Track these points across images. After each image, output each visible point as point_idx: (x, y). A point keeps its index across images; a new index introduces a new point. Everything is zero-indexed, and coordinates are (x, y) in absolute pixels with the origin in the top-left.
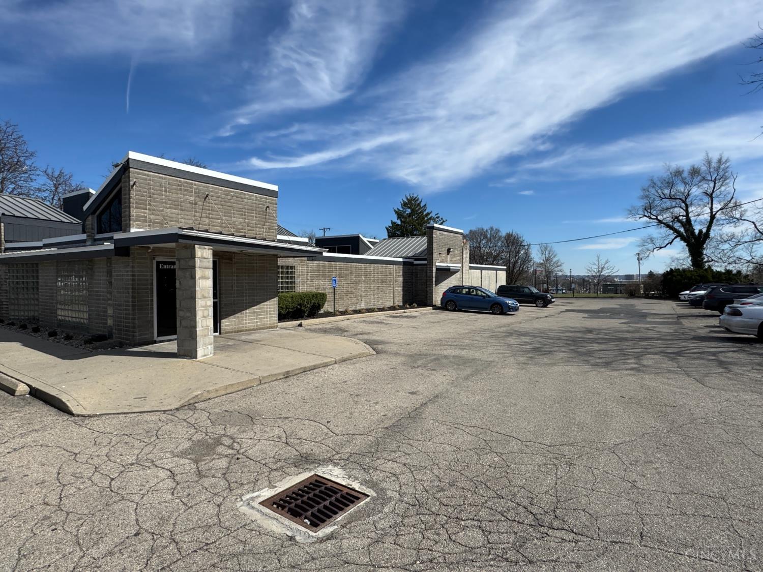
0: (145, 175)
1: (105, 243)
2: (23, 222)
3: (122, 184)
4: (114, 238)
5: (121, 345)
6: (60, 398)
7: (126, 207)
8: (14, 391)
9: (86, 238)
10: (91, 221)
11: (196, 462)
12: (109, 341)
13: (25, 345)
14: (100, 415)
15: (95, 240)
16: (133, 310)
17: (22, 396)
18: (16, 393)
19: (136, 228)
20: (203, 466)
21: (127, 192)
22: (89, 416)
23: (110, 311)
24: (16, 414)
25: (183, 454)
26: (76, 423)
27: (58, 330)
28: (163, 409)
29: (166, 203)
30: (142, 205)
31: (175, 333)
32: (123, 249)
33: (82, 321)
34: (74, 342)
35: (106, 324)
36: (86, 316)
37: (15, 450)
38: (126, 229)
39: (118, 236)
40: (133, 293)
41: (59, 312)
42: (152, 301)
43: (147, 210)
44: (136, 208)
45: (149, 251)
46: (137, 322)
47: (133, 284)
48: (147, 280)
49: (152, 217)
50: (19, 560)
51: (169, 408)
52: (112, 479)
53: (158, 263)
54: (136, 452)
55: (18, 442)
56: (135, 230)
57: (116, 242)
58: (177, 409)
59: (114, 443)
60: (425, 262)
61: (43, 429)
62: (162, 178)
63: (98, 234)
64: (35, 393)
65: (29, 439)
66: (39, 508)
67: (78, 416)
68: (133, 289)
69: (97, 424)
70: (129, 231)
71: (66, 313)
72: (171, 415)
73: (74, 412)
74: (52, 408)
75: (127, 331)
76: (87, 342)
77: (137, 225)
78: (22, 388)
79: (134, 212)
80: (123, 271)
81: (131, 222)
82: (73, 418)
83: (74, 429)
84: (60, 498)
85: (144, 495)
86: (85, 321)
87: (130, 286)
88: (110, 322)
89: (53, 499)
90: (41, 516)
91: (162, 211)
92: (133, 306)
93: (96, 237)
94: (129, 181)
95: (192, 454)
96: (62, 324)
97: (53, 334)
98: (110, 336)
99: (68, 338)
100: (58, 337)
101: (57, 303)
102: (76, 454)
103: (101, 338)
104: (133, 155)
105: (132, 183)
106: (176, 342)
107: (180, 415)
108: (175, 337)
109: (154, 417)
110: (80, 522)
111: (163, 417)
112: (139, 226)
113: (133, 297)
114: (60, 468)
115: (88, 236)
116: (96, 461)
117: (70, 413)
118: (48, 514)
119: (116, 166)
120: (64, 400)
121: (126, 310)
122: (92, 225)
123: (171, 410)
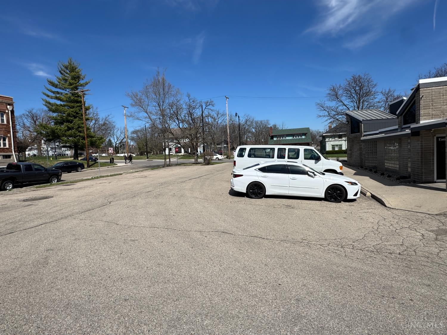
0: (429, 90)
1: (406, 130)
2: (371, 122)
3: (416, 98)
4: (411, 127)
5: (415, 182)
6: (382, 199)
7: (418, 110)
8: (366, 195)
9: (397, 128)
10: (401, 118)
11: (437, 235)
12: (409, 179)
13: (371, 178)
14: (398, 209)
15: (403, 128)
16: (421, 164)
17: (368, 197)
18: (367, 196)
19: (424, 120)
20: (439, 237)
21: (418, 102)
22: (393, 209)
23: (409, 165)
24: (366, 202)
25: (432, 231)
26: (387, 210)
27: (385, 173)
28: (429, 213)
29: (443, 103)
30: (427, 107)
31: (445, 178)
32: (416, 133)
33: (396, 168)
34: (392, 179)
35: (407, 171)
36: (398, 166)
37: (365, 212)
38: (418, 122)
39: (413, 126)
40: (421, 155)
41: (386, 164)
42: (433, 159)
43: (430, 109)
44: (424, 109)
45: (432, 132)
46: (423, 170)
47: (421, 150)
48: (431, 148)
49: (434, 112)
50: (364, 237)
51: (432, 213)
52: (397, 229)
53: (438, 138)
54: (409, 224)
55: (366, 211)
56: (423, 122)
57: (412, 129)
58: (437, 215)
59: (401, 219)
61: (375, 209)
62: (441, 89)
63: (404, 125)
64: (373, 197)
65: (370, 211)
66: (371, 228)
67: (388, 207)
68: (422, 153)
69: (395, 211)
70: (419, 123)
71: (388, 165)
72: (432, 216)
73: (387, 206)
74: (379, 203)
75: (418, 175)
76: (398, 179)
77: (424, 118)
78: (368, 194)
79: (422, 112)
80: (416, 143)
81: (421, 118)
82: (386, 208)
83: (386, 211)
84: (378, 228)
85: (408, 237)
86: (397, 169)
87: (420, 152)
88: (409, 170)
89: (376, 228)
90: (371, 230)
91: (441, 107)
92: (422, 162)
93: (403, 127)
94: (420, 96)
95: (436, 232)
96: (387, 170)
97: (383, 174)
98: (409, 177)
99: (389, 176)
100: (385, 176)
101: (384, 160)
102: (385, 219)
103: (404, 178)
104: (422, 81)
105: (421, 97)
106: (445, 183)
107: (437, 217)
108: (445, 180)
109: (422, 215)
110: (383, 236)
111: (427, 216)
112: (425, 119)
113: (421, 157)
114: (379, 221)
115: (399, 127)
116: (392, 223)
117: (385, 206)
118: (373, 230)
119: (412, 90)
120: (383, 201)
121: (418, 164)
122: (401, 121)
123: (433, 214)
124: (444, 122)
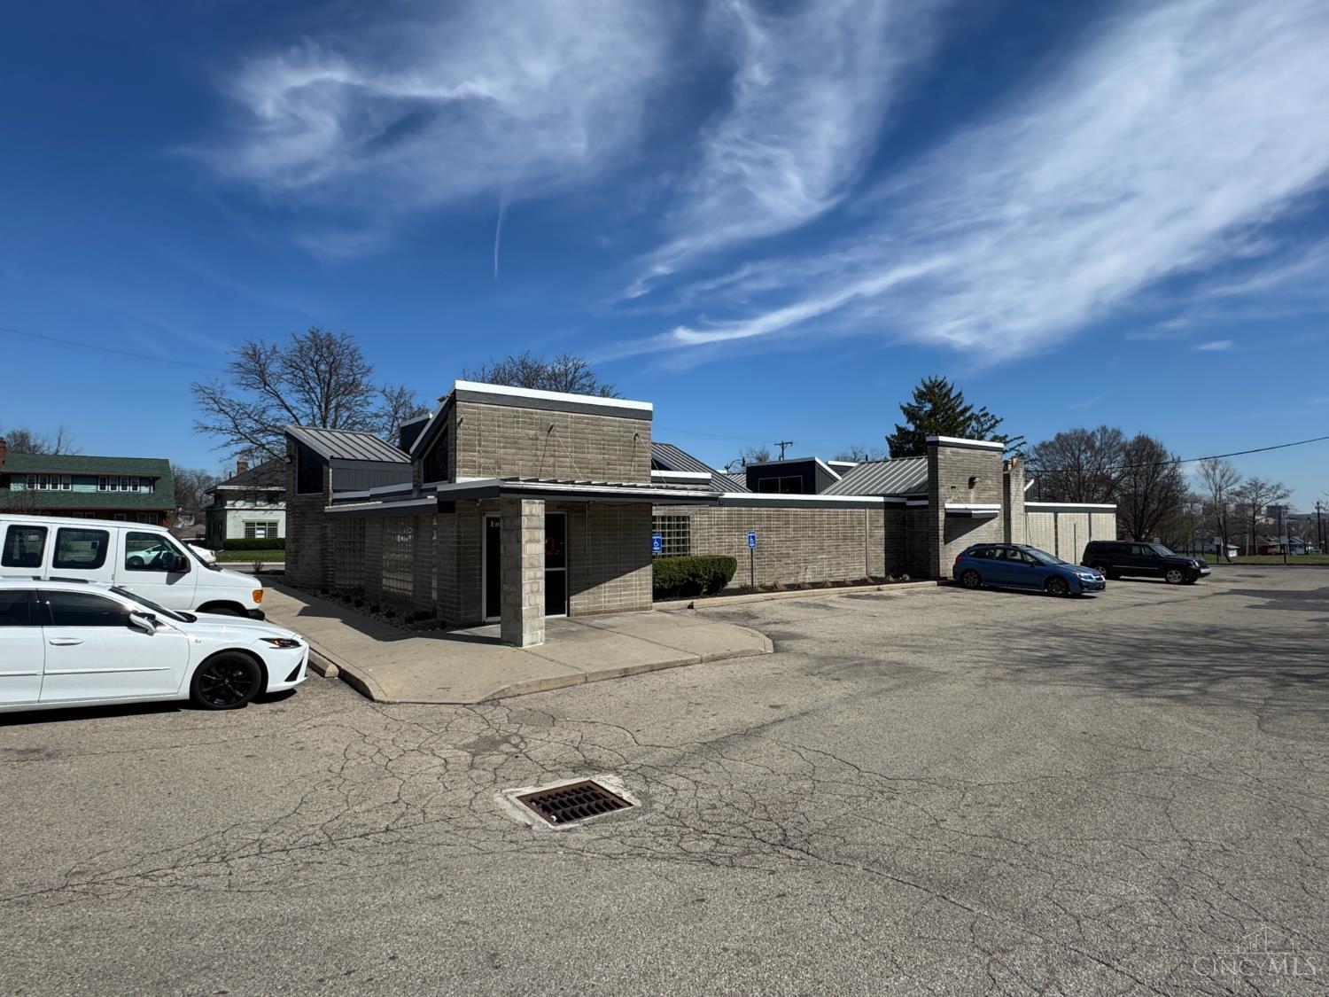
0: (474, 408)
1: (429, 497)
2: (352, 465)
3: (448, 422)
4: (438, 490)
5: (444, 626)
6: (364, 681)
7: (452, 450)
8: (324, 672)
9: (411, 488)
10: (420, 465)
11: (474, 755)
12: (433, 620)
13: (344, 622)
14: (400, 703)
15: (422, 491)
16: (458, 581)
17: (331, 679)
18: (326, 675)
19: (463, 476)
20: (478, 759)
21: (453, 432)
22: (389, 703)
23: (434, 584)
24: (322, 696)
25: (465, 747)
26: (373, 708)
27: (382, 605)
28: (464, 702)
29: (499, 442)
30: (470, 447)
31: (499, 614)
32: (448, 504)
33: (407, 593)
34: (395, 620)
35: (431, 598)
36: (410, 587)
37: (315, 727)
38: (452, 481)
39: (443, 487)
40: (458, 559)
41: (384, 581)
42: (481, 569)
43: (475, 451)
44: (464, 450)
45: (478, 505)
46: (461, 596)
47: (458, 548)
48: (475, 542)
49: (482, 460)
50: (301, 804)
51: (470, 701)
52: (390, 760)
53: (489, 520)
54: (421, 740)
55: (318, 721)
56: (463, 480)
57: (439, 495)
58: (479, 704)
59: (403, 729)
60: (925, 503)
61: (343, 712)
62: (495, 410)
63: (425, 482)
64: (345, 677)
65: (329, 719)
66: (324, 774)
67: (378, 702)
68: (459, 554)
69: (393, 710)
70: (455, 482)
71: (391, 583)
72: (470, 709)
73: (375, 697)
74: (355, 692)
75: (451, 608)
76: (409, 620)
77: (463, 472)
78: (331, 670)
79: (460, 456)
80: (448, 530)
81: (457, 469)
82: (372, 704)
83: (370, 713)
84: (342, 769)
85: (412, 775)
86: (410, 594)
87: (455, 551)
88: (434, 595)
89: (336, 768)
90: (323, 779)
91: (495, 452)
92: (458, 576)
93: (422, 488)
94: (456, 417)
95: (474, 748)
96: (388, 597)
97: (375, 610)
98: (434, 615)
99: (390, 615)
100: (380, 613)
101: (382, 570)
102: (365, 736)
103: (422, 616)
104: (461, 385)
105: (458, 420)
106: (499, 625)
107: (479, 710)
108: (498, 619)
109: (451, 709)
110: (352, 787)
111: (461, 710)
112: (466, 474)
113: (458, 565)
114: (348, 746)
115: (414, 486)
116: (382, 744)
117: (372, 699)
118: (329, 778)
119: (441, 400)
120: (367, 684)
121: (451, 581)
122: (418, 472)
123: (472, 704)
124: (497, 487)
